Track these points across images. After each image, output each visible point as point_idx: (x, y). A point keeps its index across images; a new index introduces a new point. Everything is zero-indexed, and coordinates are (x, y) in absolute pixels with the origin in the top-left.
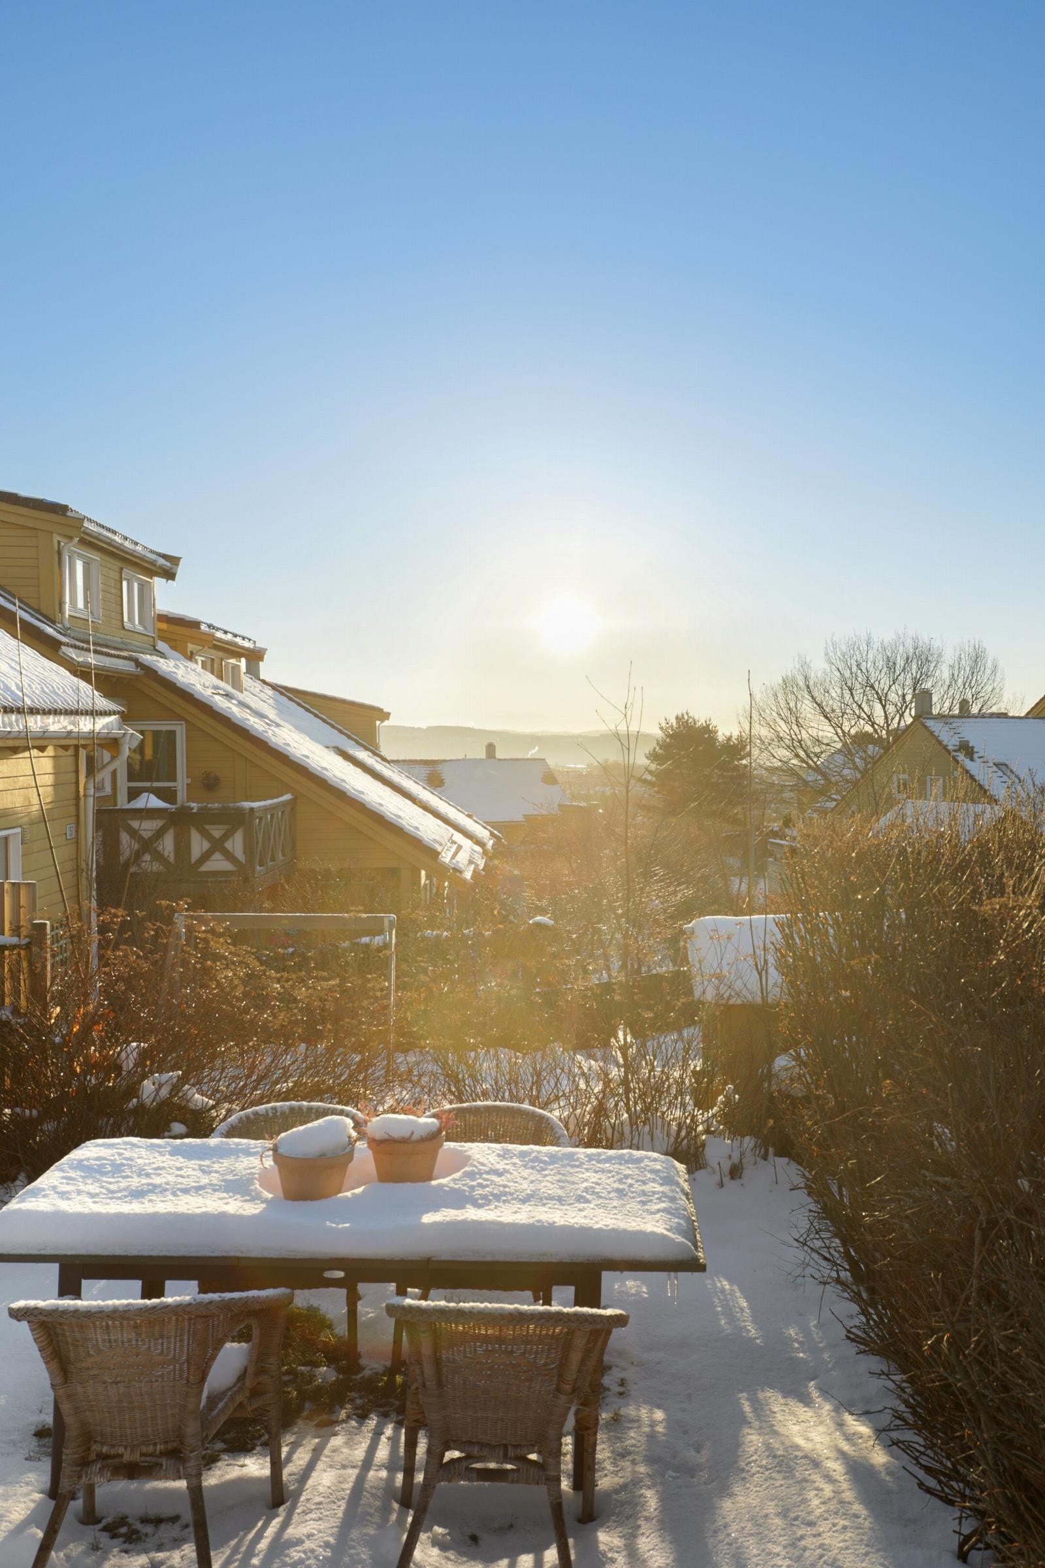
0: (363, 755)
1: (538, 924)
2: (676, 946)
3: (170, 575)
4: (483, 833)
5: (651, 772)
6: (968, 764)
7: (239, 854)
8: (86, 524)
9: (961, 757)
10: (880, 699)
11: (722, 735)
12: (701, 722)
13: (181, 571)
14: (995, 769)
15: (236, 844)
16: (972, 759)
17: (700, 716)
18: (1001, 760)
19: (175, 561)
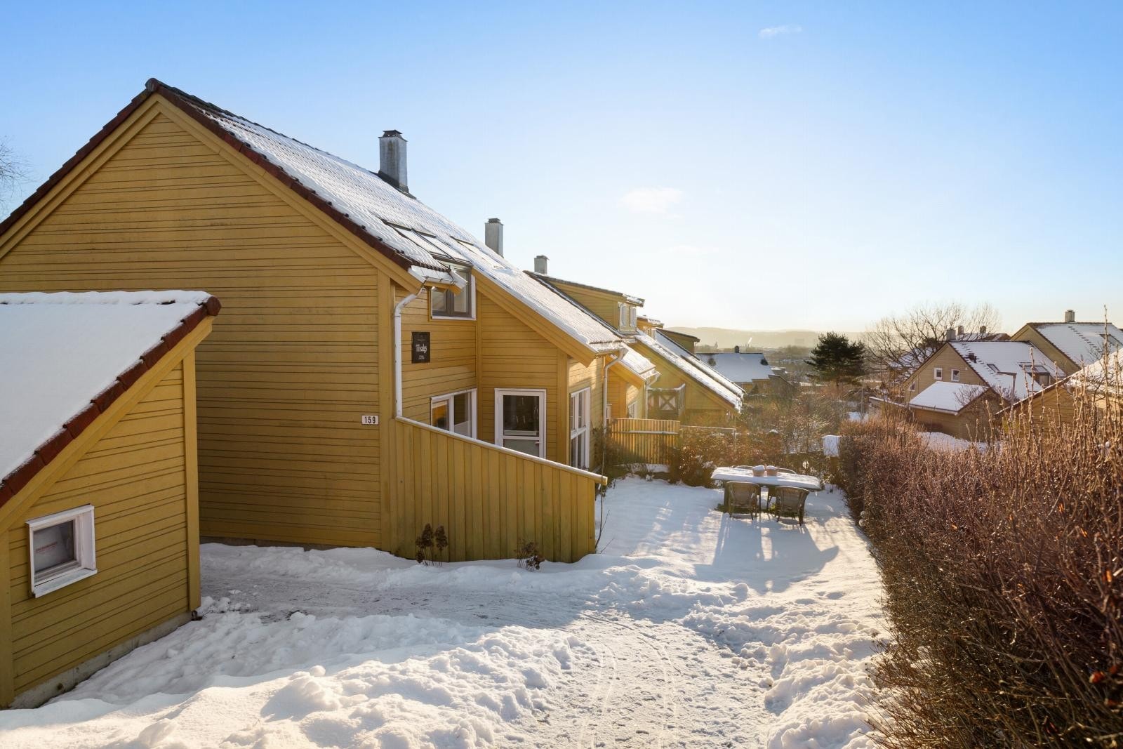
0: (691, 358)
1: (773, 433)
2: (820, 441)
3: (641, 305)
4: (739, 391)
5: (813, 359)
6: (972, 364)
7: (674, 405)
8: (628, 298)
9: (969, 361)
10: (933, 328)
11: (850, 343)
12: (840, 336)
13: (645, 304)
14: (988, 367)
15: (673, 402)
16: (975, 362)
17: (839, 331)
18: (990, 362)
19: (643, 300)
